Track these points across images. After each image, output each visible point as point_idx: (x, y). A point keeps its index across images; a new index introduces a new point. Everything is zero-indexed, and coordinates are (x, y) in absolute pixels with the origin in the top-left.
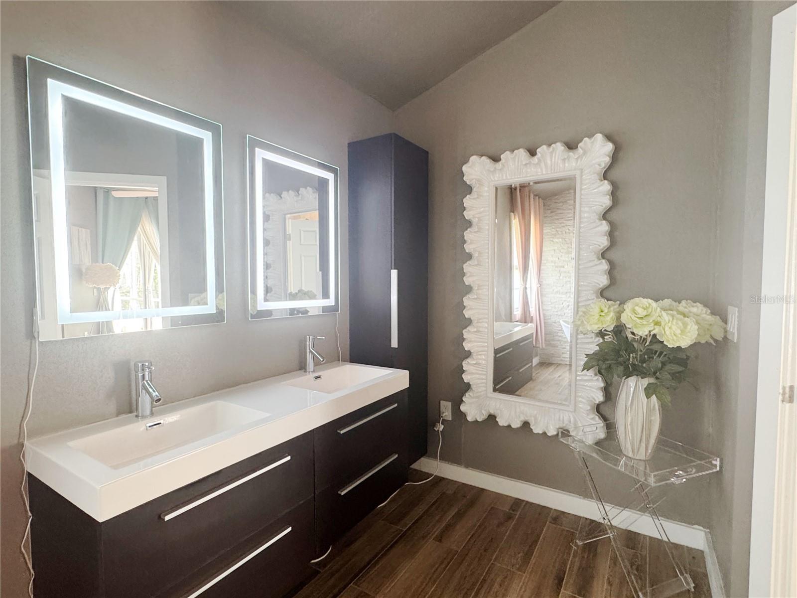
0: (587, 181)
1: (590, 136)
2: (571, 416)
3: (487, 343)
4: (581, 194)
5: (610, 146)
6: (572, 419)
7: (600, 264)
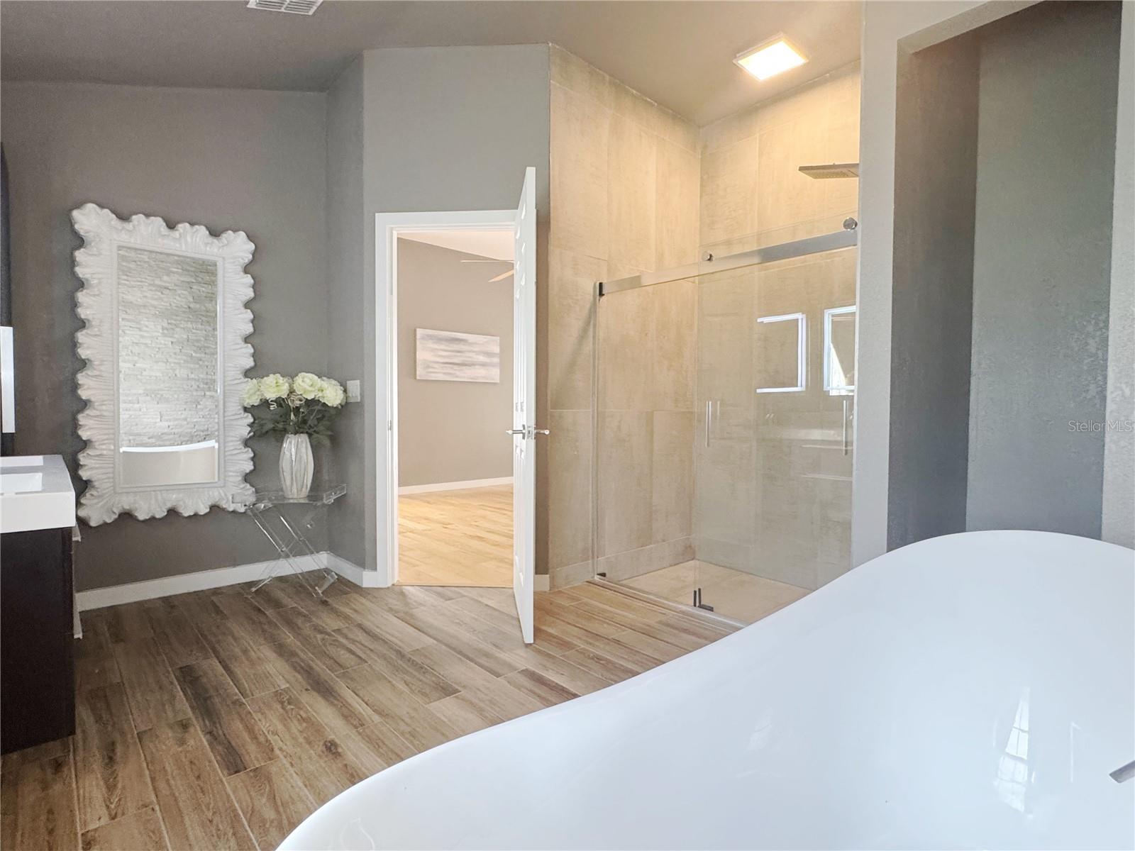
0: (230, 270)
1: (235, 231)
2: (221, 491)
3: (113, 429)
4: (224, 281)
5: (252, 246)
6: (223, 495)
7: (246, 347)
